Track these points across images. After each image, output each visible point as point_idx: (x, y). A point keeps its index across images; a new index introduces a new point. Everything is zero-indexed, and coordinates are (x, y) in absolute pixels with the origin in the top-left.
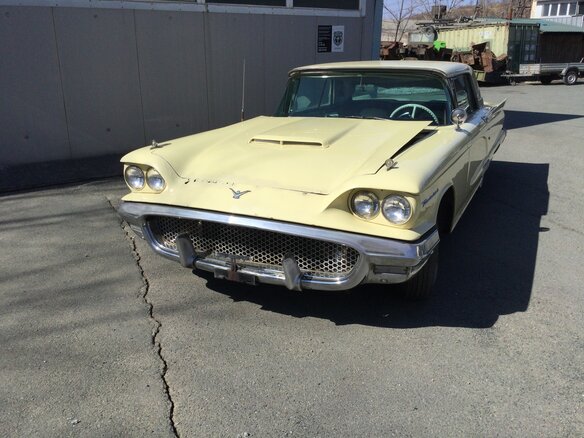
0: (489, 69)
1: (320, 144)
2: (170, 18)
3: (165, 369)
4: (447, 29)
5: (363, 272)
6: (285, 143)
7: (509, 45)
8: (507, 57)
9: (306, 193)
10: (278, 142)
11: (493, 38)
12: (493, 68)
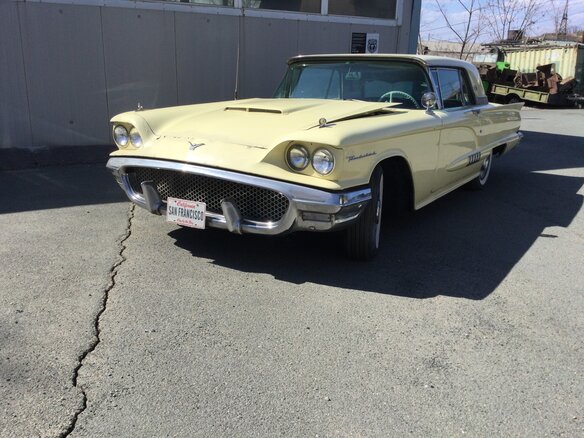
0: (553, 91)
1: (280, 112)
2: (208, 21)
3: (111, 287)
4: (512, 51)
5: (292, 217)
6: (251, 110)
7: (577, 68)
8: (574, 80)
9: (250, 147)
10: (245, 109)
11: (560, 60)
12: (558, 91)
